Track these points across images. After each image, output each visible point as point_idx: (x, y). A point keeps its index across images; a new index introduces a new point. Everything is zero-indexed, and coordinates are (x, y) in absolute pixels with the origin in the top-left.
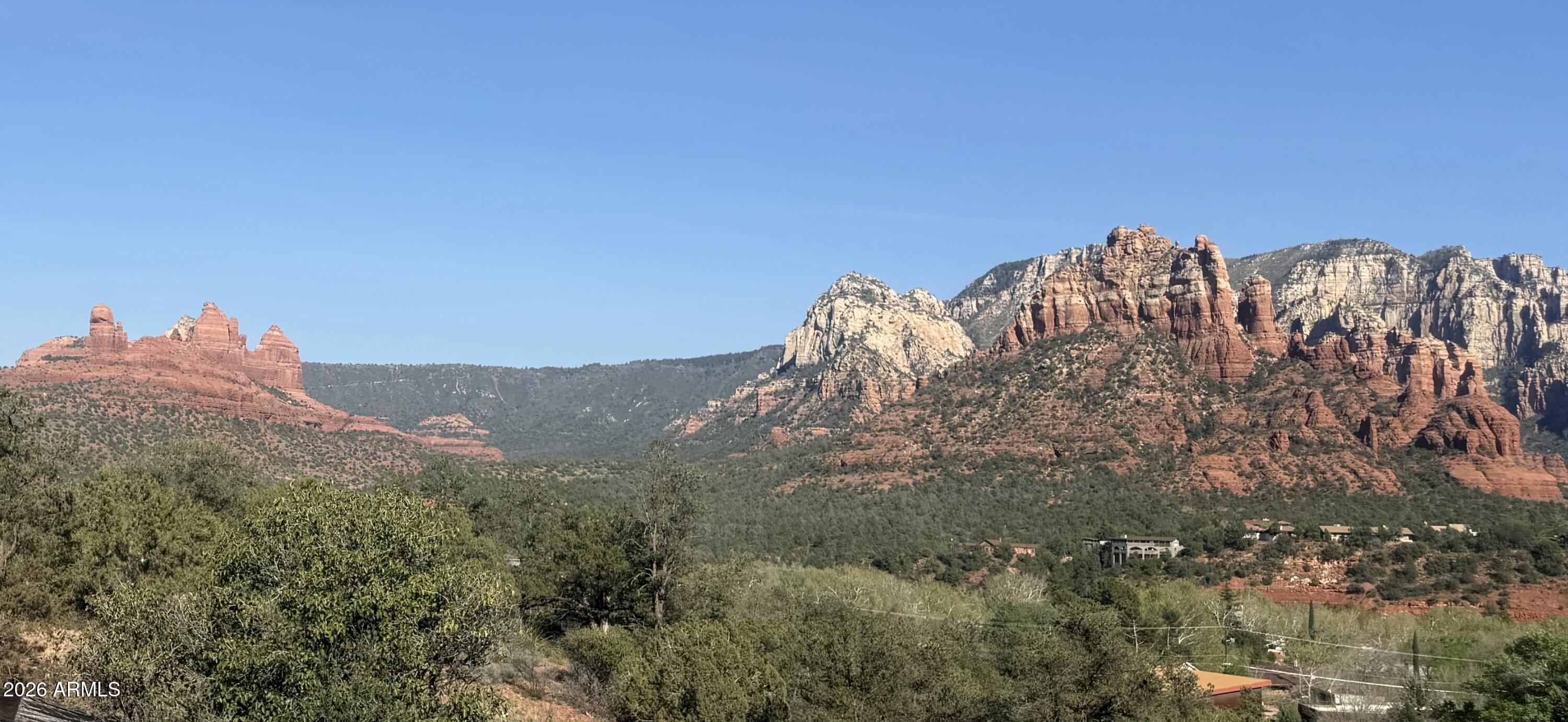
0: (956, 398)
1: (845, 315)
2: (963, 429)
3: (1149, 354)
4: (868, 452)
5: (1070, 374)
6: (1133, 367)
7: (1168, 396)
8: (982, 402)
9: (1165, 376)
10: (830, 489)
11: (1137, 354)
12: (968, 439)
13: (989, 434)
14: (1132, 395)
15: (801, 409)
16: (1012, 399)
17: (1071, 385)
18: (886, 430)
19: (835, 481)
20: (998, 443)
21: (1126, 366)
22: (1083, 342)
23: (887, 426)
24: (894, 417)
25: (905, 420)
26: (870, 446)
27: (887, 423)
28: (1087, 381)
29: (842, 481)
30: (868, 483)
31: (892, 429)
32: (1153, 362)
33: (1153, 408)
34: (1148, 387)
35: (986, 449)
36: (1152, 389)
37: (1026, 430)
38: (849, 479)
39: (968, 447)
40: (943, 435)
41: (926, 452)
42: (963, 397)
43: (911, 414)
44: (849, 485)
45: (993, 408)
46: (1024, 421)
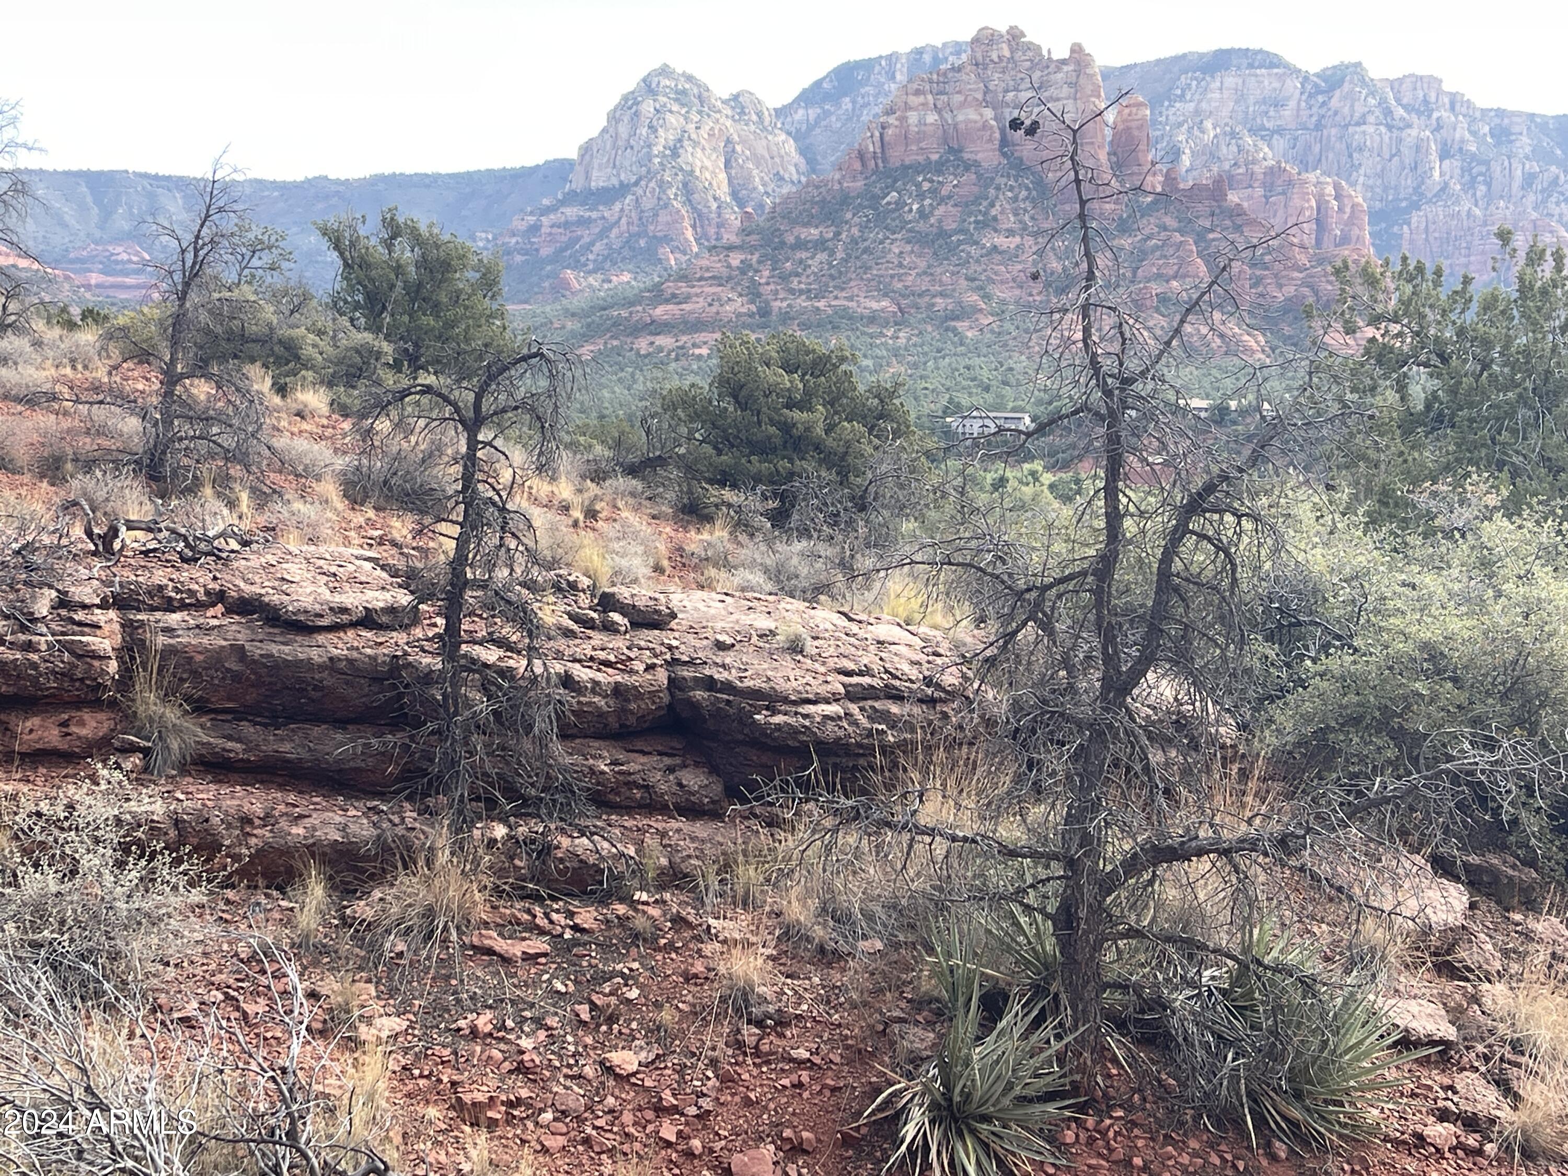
0: (790, 239)
1: (655, 123)
2: (796, 280)
3: (1011, 189)
4: (684, 306)
5: (921, 211)
6: (992, 205)
7: (1029, 241)
8: (821, 245)
9: (1027, 218)
10: (638, 353)
11: (998, 188)
12: (801, 292)
13: (827, 285)
14: (990, 239)
15: (598, 247)
16: (854, 241)
17: (921, 226)
18: (706, 279)
19: (642, 344)
20: (836, 298)
21: (985, 203)
22: (939, 172)
23: (707, 275)
24: (715, 264)
25: (729, 266)
26: (687, 299)
27: (708, 270)
28: (940, 221)
29: (652, 343)
30: (682, 348)
31: (713, 278)
32: (1015, 199)
33: (1011, 256)
34: (1007, 230)
35: (821, 304)
36: (1010, 233)
37: (869, 280)
38: (661, 341)
39: (802, 302)
40: (772, 287)
41: (753, 308)
42: (798, 238)
43: (736, 260)
44: (660, 349)
45: (832, 253)
46: (867, 269)
